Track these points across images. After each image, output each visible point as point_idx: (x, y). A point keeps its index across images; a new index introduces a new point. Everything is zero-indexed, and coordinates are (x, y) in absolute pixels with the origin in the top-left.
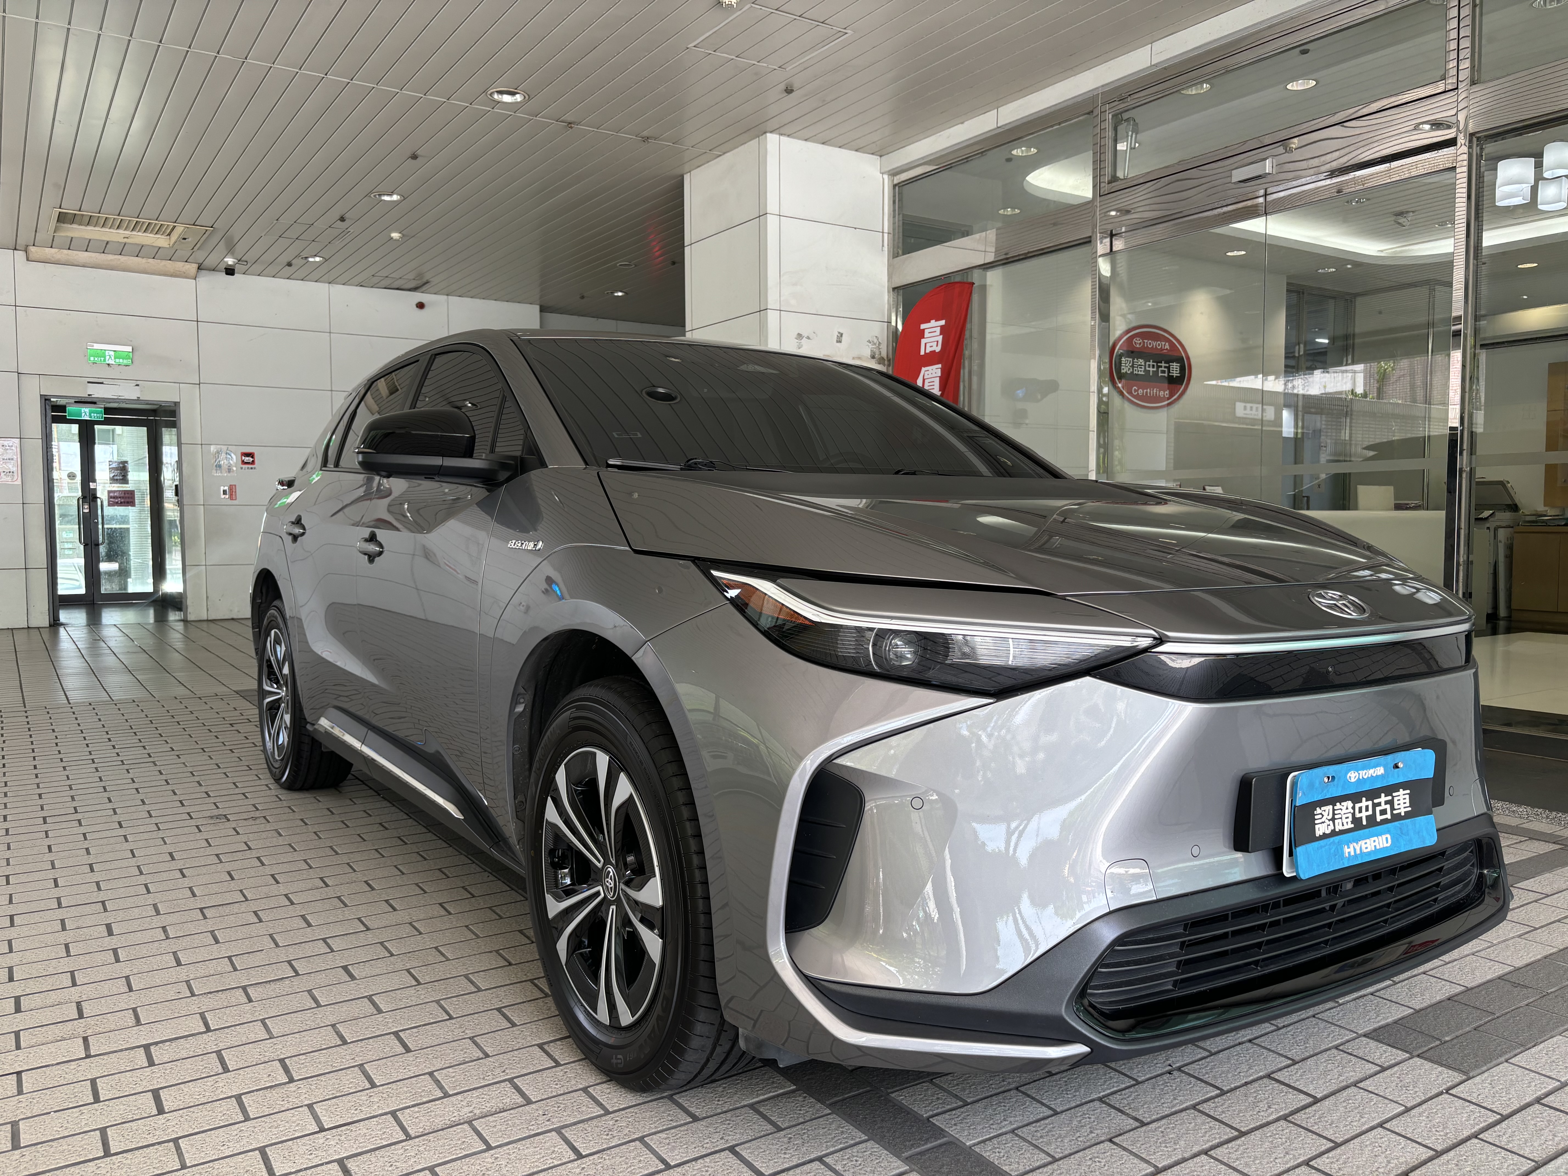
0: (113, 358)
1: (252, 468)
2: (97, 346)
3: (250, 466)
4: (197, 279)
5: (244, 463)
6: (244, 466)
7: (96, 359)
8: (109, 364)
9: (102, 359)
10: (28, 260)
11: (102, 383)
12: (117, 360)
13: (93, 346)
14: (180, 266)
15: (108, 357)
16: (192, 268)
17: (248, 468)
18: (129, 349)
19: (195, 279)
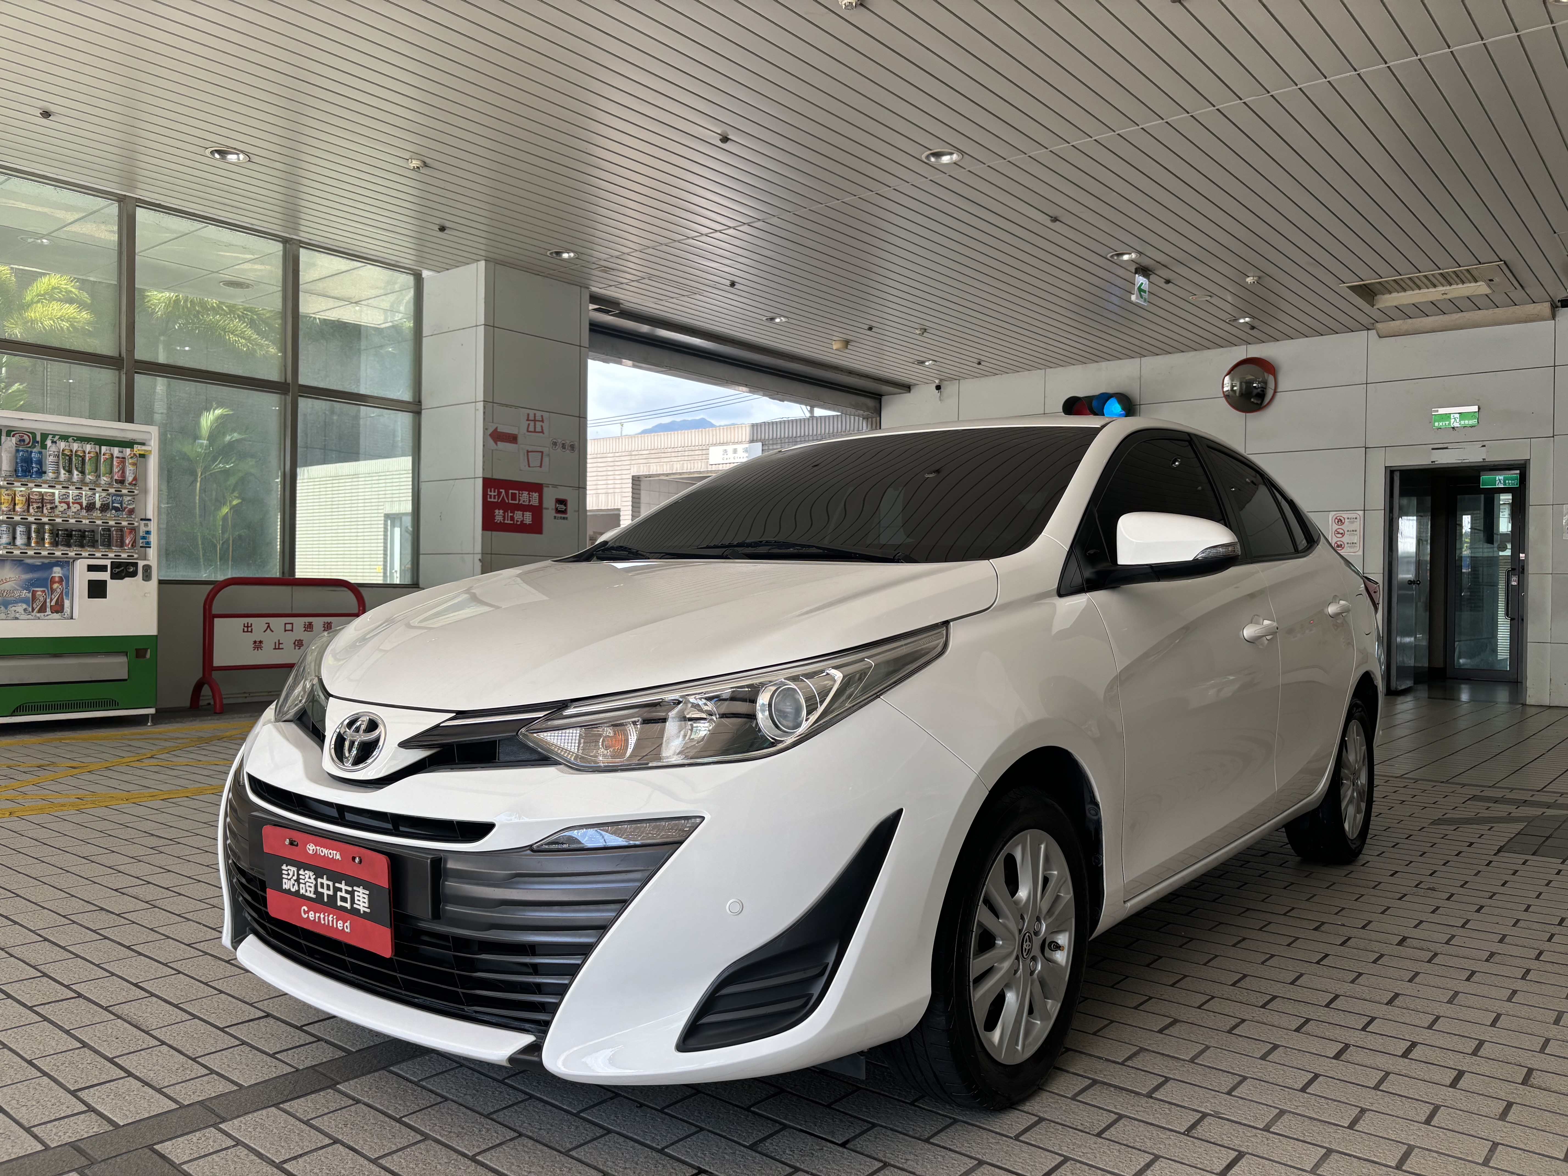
0: (1458, 420)
2: (1442, 411)
4: (1559, 319)
7: (1441, 424)
8: (1453, 428)
9: (1447, 423)
10: (1380, 337)
11: (1447, 448)
12: (1462, 422)
13: (1437, 411)
14: (1530, 309)
15: (1452, 421)
16: (1546, 307)
18: (1475, 408)
19: (1556, 319)
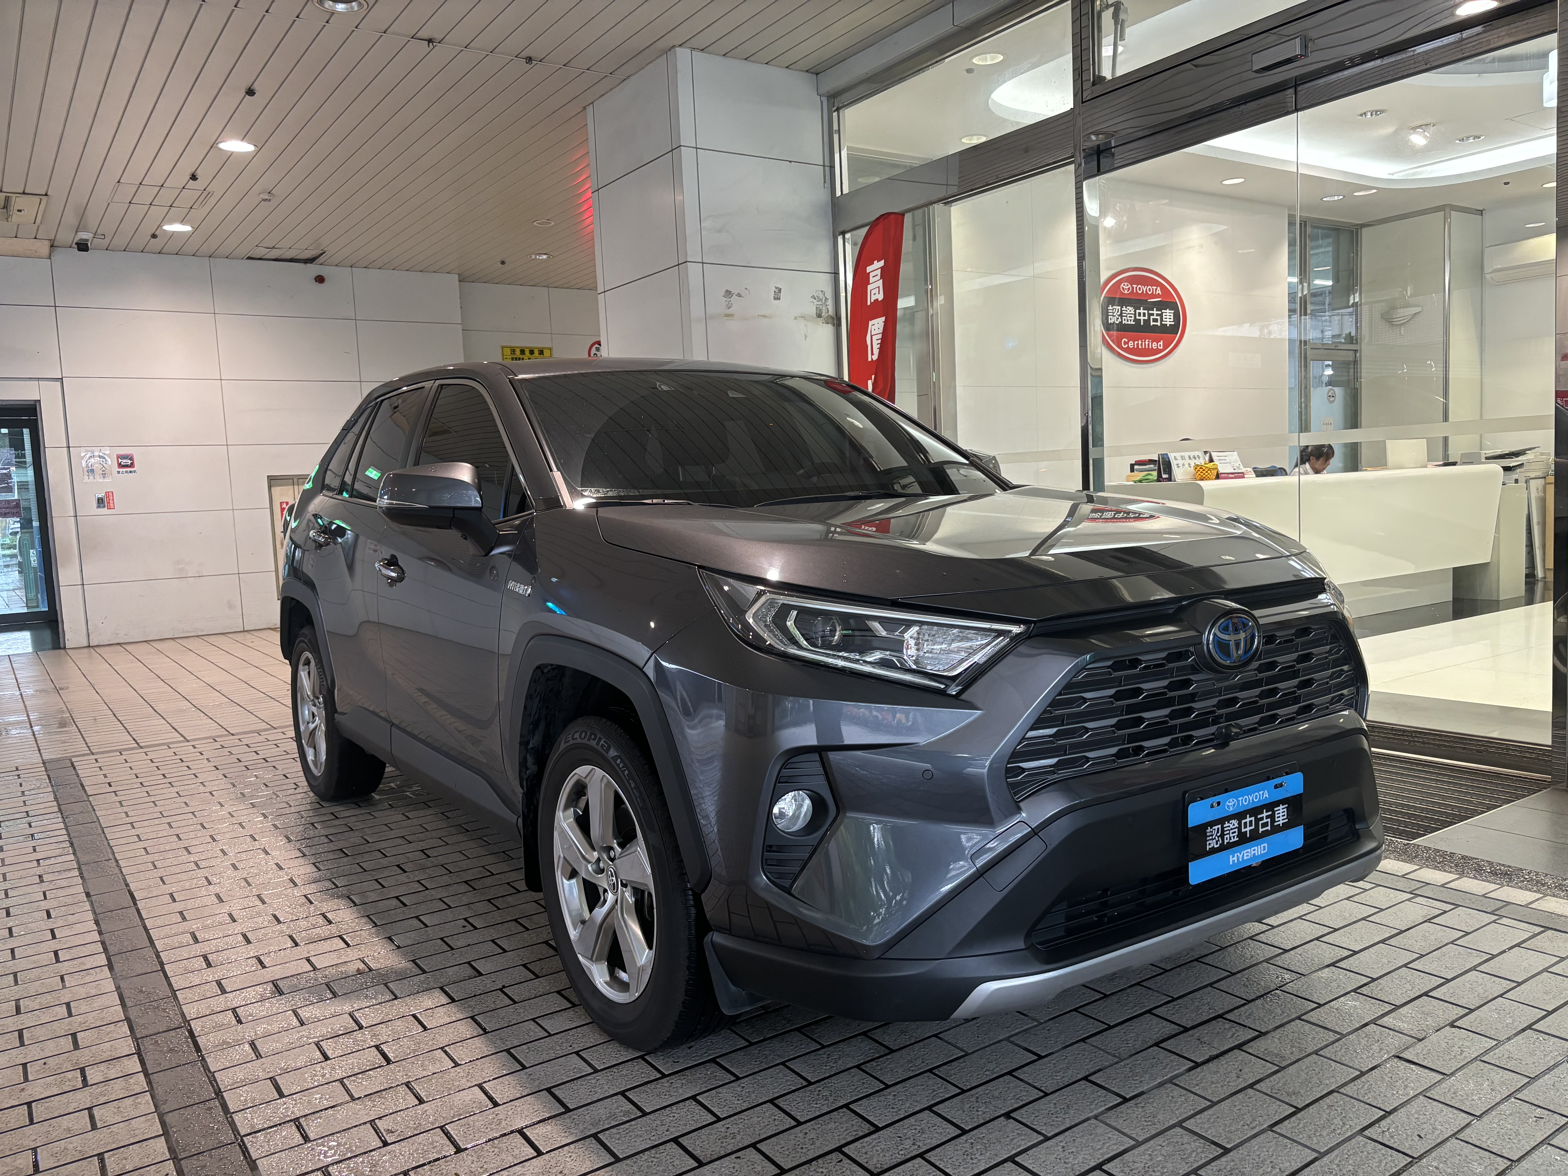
1: (131, 472)
3: (129, 469)
4: (52, 258)
5: (120, 466)
6: (121, 470)
14: (26, 245)
16: (44, 245)
17: (126, 472)
19: (50, 258)
